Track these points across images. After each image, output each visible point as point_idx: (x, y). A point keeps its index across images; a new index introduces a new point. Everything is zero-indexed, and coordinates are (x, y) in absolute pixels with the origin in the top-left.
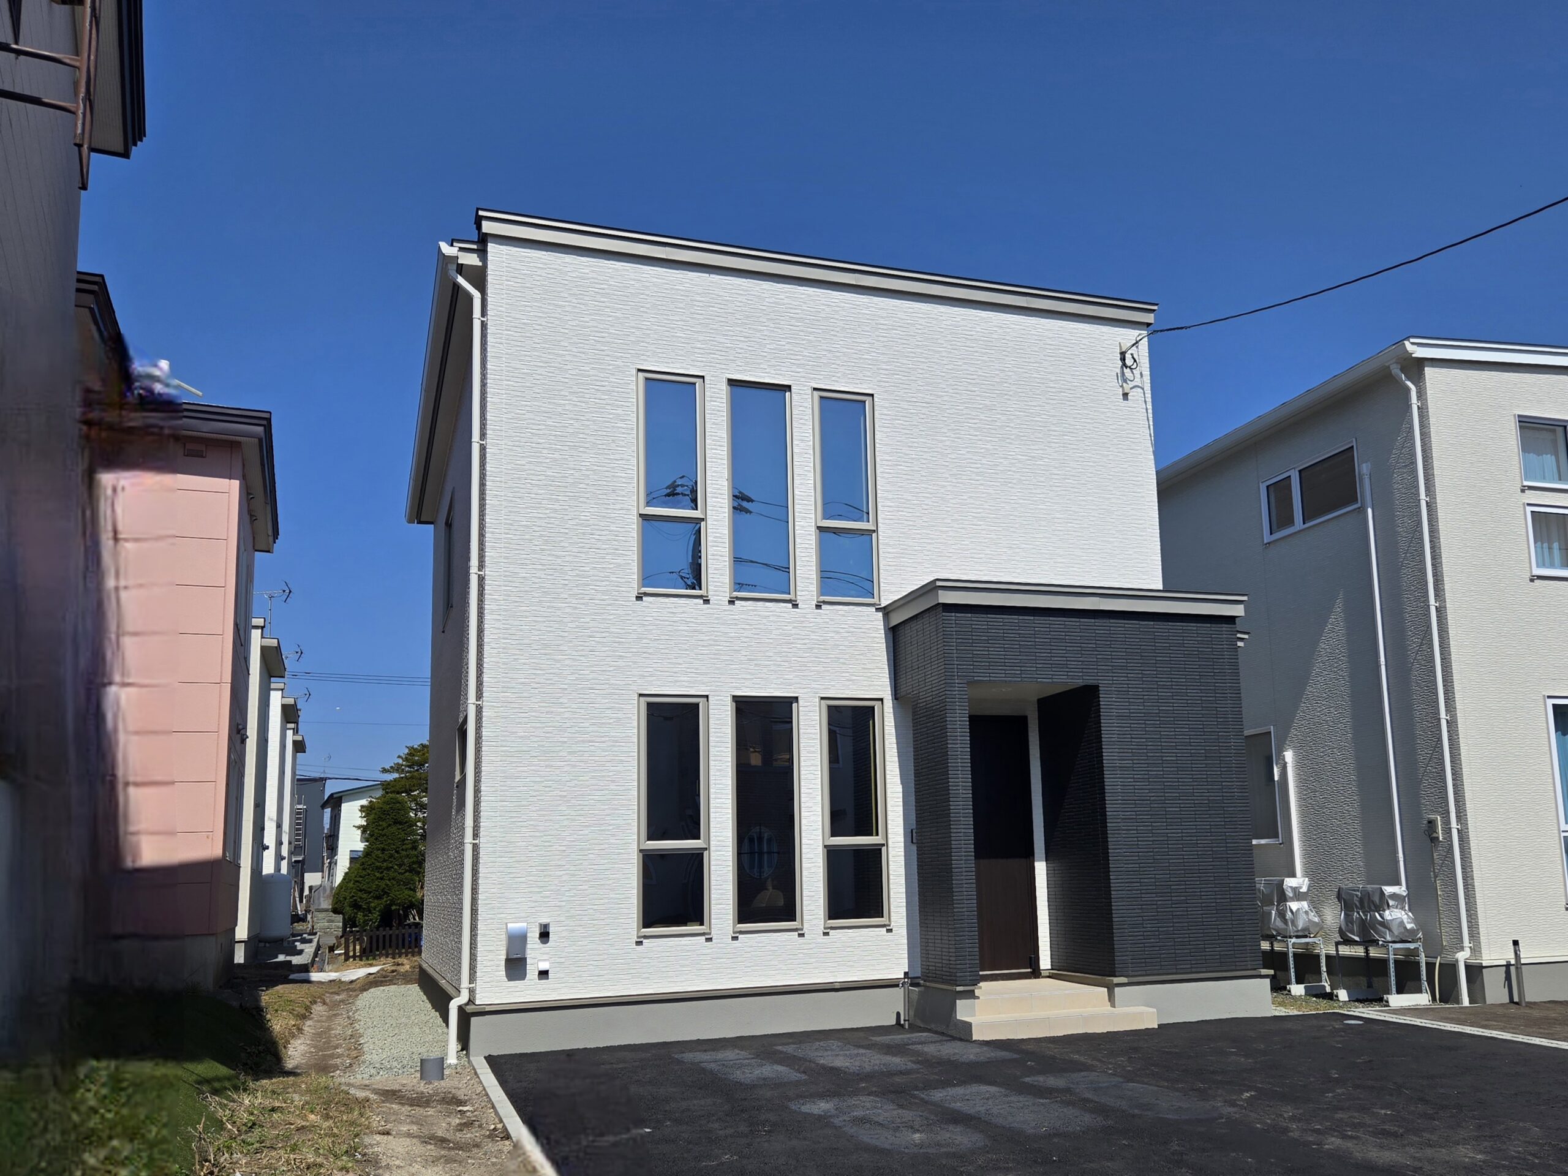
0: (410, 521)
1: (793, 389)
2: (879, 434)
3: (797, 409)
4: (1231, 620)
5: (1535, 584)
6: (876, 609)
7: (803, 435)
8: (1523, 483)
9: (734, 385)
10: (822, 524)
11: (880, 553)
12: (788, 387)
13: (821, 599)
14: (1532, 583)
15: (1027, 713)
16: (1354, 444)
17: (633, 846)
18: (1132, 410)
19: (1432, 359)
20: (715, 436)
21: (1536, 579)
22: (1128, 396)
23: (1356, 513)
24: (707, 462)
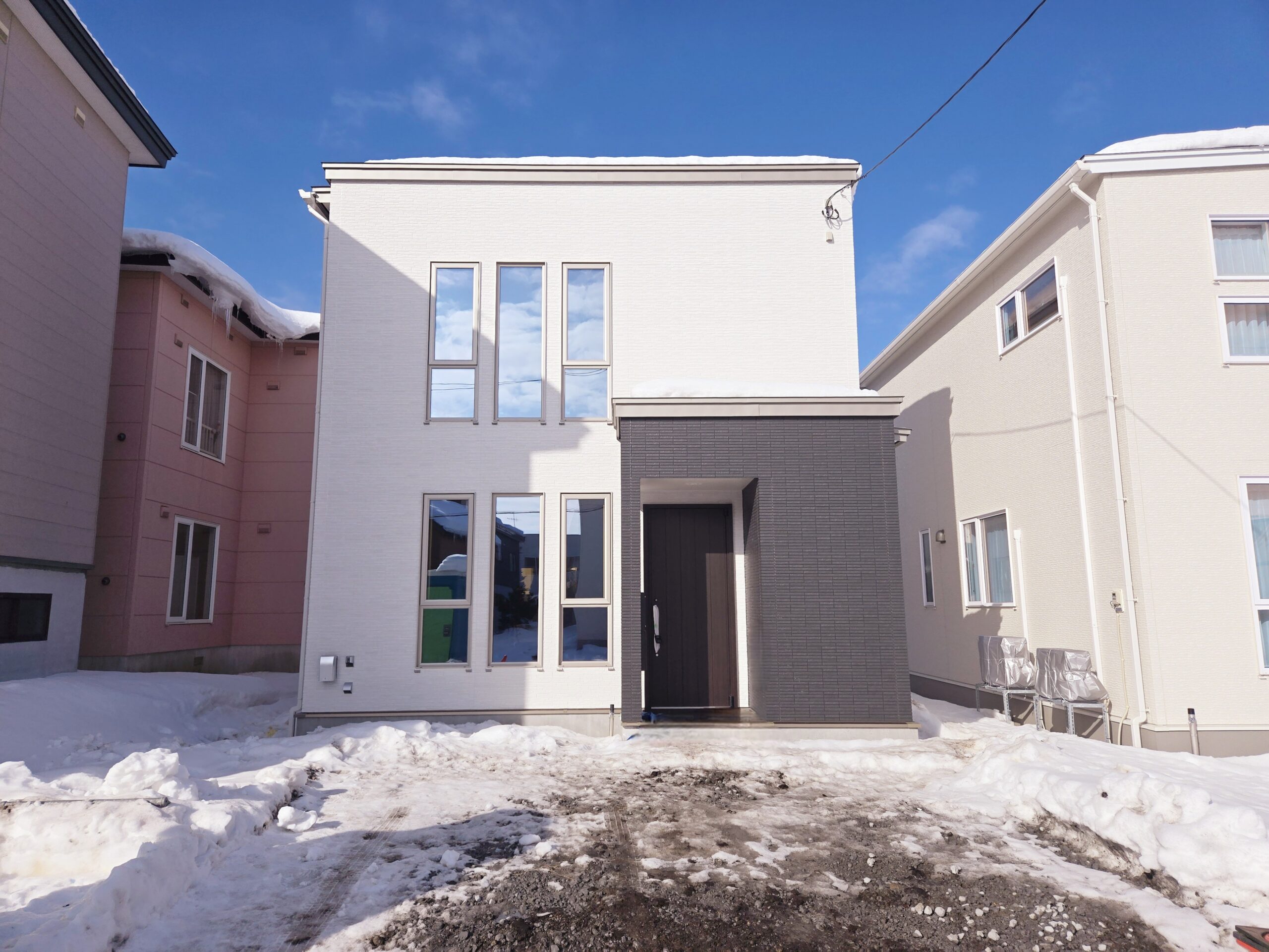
1: (548, 264)
2: (615, 292)
3: (550, 279)
4: (890, 419)
5: (1229, 371)
6: (608, 425)
7: (555, 298)
8: (1215, 278)
9: (502, 266)
10: (566, 363)
11: (612, 383)
12: (543, 264)
13: (564, 420)
14: (1225, 370)
15: (733, 502)
16: (1055, 262)
17: (415, 603)
18: (835, 253)
19: (1111, 173)
20: (486, 305)
21: (1230, 366)
22: (832, 242)
23: (1058, 320)
24: (480, 324)
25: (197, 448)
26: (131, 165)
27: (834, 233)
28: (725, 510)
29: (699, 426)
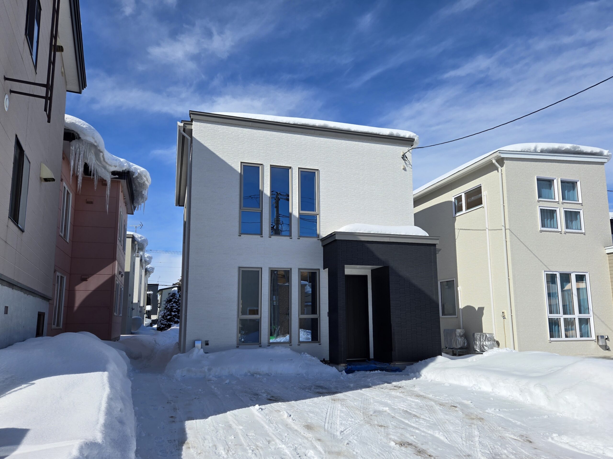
0: (176, 205)
1: (292, 168)
2: (320, 182)
3: (293, 175)
4: (434, 245)
5: (541, 233)
6: (318, 240)
7: (295, 183)
8: (538, 199)
9: (272, 167)
10: (301, 212)
11: (320, 222)
12: (290, 167)
13: (300, 236)
14: (540, 233)
15: (367, 274)
16: (482, 185)
17: (236, 316)
18: (406, 174)
19: (507, 158)
20: (266, 184)
21: (541, 231)
22: (405, 169)
23: (482, 208)
24: (263, 192)
25: (63, 235)
26: (67, 91)
27: (406, 166)
28: (365, 277)
29: (367, 244)
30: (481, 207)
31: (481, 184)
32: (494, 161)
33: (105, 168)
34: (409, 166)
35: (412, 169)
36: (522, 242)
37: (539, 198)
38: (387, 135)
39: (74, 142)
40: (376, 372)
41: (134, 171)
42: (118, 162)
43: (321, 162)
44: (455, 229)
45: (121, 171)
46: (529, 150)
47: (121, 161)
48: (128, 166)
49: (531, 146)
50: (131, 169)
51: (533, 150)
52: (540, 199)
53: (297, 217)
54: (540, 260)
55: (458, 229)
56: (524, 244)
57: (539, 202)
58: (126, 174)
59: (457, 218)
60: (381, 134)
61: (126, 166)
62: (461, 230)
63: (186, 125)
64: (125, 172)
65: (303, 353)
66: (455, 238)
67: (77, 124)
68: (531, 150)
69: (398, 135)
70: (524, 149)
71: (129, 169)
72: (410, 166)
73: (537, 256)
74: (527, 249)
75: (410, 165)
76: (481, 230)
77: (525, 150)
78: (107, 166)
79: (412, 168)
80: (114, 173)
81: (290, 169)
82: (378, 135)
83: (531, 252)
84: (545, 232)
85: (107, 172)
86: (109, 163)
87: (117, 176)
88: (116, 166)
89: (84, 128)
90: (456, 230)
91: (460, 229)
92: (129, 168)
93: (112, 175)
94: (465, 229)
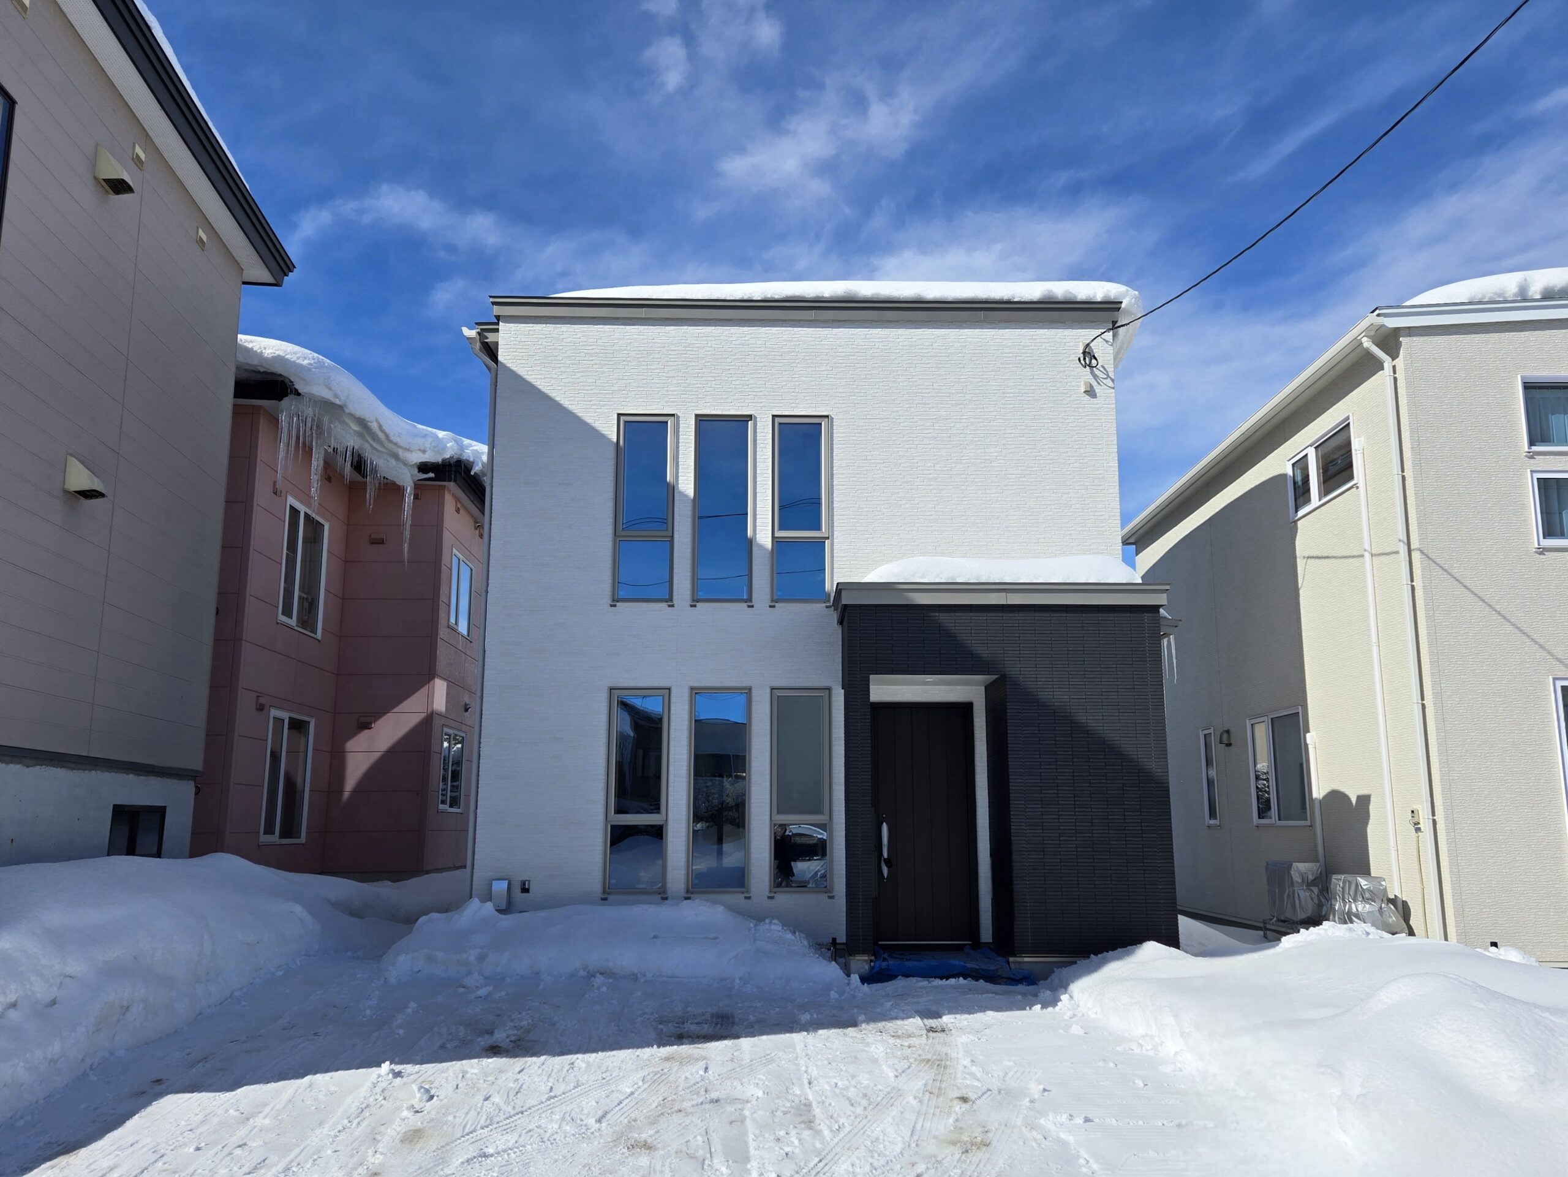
1: (756, 418)
2: (835, 450)
3: (758, 435)
4: (1155, 609)
5: (1542, 557)
6: (827, 607)
7: (764, 457)
8: (1526, 449)
9: (700, 419)
10: (778, 534)
11: (832, 557)
12: (750, 417)
13: (774, 601)
14: (1538, 556)
15: (973, 700)
16: (1351, 421)
17: (602, 817)
18: (1094, 406)
19: (1409, 328)
20: (684, 465)
21: (1542, 551)
22: (1090, 392)
23: (1354, 489)
24: (676, 488)
25: (293, 622)
26: (244, 283)
27: (1094, 384)
28: (965, 709)
29: (937, 614)
30: (1351, 488)
31: (1348, 418)
32: (1367, 343)
33: (396, 457)
34: (1104, 381)
35: (1113, 391)
36: (1469, 589)
37: (1532, 443)
38: (1035, 300)
39: (286, 401)
40: (952, 981)
41: (471, 460)
42: (431, 440)
43: (838, 394)
44: (1295, 557)
45: (440, 460)
46: (1500, 295)
47: (438, 437)
48: (456, 448)
49: (1507, 283)
50: (464, 454)
51: (1515, 295)
52: (1534, 448)
53: (765, 549)
54: (1536, 642)
55: (1304, 557)
56: (1476, 594)
57: (1532, 457)
58: (453, 469)
59: (1299, 522)
60: (1016, 300)
61: (451, 447)
62: (1309, 560)
63: (487, 334)
64: (452, 462)
65: (767, 921)
66: (1298, 586)
67: (287, 359)
68: (1507, 295)
69: (1069, 297)
70: (1480, 296)
71: (461, 455)
72: (1109, 382)
73: (1527, 630)
74: (1487, 609)
75: (1109, 380)
76: (1354, 557)
77: (1484, 296)
78: (401, 453)
79: (1113, 388)
80: (423, 468)
81: (751, 420)
82: (1009, 302)
83: (1504, 618)
84: (1556, 554)
85: (403, 467)
86: (401, 443)
87: (432, 475)
88: (424, 452)
89: (305, 367)
90: (1298, 560)
91: (1308, 558)
92: (459, 452)
93: (419, 472)
94: (1320, 555)
